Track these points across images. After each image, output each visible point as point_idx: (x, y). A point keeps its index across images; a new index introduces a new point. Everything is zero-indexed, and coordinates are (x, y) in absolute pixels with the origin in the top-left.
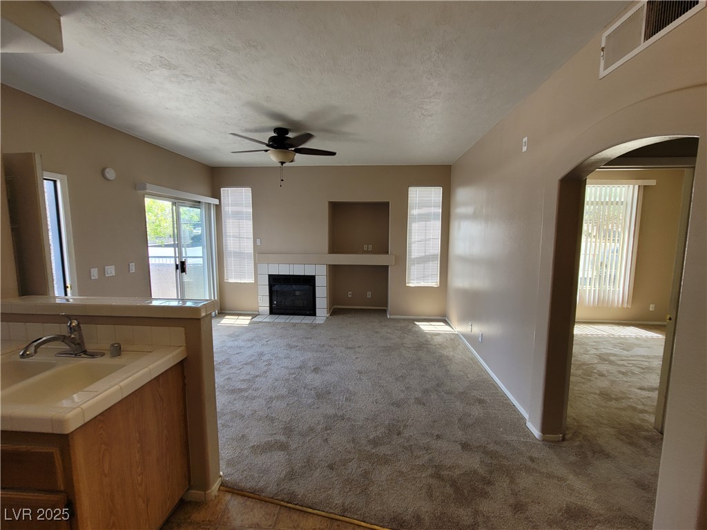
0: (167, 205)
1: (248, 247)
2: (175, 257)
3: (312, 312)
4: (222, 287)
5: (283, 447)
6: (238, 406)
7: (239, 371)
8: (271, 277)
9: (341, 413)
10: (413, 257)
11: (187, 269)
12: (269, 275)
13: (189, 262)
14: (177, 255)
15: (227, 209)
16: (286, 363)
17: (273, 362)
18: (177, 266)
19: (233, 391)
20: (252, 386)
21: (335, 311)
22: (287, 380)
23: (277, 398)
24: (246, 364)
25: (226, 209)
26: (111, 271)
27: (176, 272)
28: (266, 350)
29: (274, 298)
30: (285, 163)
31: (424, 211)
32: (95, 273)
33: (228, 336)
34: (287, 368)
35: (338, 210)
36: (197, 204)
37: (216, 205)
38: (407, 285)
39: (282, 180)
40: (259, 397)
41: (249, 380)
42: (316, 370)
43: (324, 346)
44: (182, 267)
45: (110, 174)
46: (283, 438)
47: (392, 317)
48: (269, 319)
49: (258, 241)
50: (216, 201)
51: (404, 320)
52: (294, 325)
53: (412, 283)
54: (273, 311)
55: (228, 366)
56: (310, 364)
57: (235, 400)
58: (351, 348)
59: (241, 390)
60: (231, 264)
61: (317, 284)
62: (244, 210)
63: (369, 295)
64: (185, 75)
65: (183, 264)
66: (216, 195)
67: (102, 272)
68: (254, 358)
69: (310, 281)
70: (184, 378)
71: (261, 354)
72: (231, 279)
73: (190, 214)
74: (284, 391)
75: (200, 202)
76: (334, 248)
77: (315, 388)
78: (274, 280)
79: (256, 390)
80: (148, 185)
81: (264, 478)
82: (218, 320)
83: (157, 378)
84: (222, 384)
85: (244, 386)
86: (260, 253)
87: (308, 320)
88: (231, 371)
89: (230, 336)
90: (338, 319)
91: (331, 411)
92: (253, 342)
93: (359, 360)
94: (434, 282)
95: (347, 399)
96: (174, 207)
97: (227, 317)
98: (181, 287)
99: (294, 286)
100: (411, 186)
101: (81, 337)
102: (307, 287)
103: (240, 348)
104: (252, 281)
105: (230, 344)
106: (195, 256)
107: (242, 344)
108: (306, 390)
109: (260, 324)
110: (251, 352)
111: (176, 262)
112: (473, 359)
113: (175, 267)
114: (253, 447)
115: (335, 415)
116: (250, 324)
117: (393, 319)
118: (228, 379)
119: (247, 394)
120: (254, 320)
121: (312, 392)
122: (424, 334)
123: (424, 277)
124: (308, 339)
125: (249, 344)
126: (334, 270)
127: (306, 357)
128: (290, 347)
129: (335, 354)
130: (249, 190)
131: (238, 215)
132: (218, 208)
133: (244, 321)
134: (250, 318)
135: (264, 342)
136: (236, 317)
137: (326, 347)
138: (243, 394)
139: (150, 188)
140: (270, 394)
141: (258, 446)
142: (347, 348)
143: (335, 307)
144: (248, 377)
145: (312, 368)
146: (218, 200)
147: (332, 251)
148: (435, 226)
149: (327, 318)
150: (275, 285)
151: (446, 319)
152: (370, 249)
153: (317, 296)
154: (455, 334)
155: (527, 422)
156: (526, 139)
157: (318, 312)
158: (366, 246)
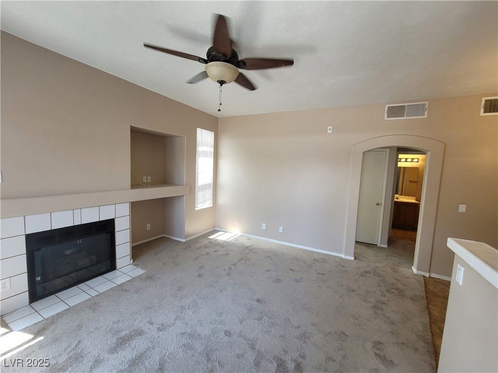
8: (30, 237)
10: (199, 185)
29: (38, 268)
31: (205, 149)
38: (196, 209)
47: (188, 239)
53: (200, 206)
61: (117, 228)
63: (148, 227)
69: (107, 227)
86: (7, 199)
94: (208, 204)
100: (198, 128)
117: (190, 241)
123: (205, 202)
147: (134, 186)
148: (210, 161)
149: (136, 265)
150: (39, 249)
151: (216, 229)
152: (149, 181)
153: (117, 243)
154: (241, 235)
155: (343, 256)
156: (331, 127)
157: (119, 263)
158: (145, 178)
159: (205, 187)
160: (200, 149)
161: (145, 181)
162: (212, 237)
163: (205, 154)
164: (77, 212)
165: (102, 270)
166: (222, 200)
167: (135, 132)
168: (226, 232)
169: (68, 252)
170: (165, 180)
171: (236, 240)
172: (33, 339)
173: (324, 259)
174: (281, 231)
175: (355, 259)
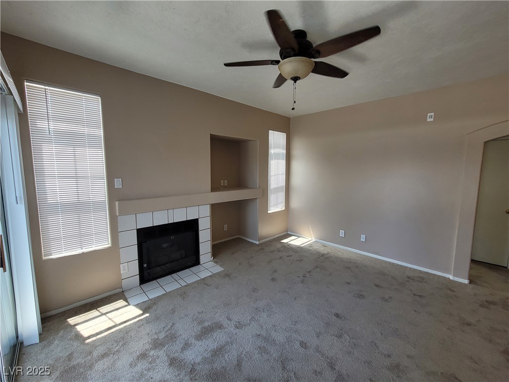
8: (140, 232)
10: (271, 188)
12: (138, 230)
25: (42, 124)
31: (277, 151)
38: (269, 212)
47: (261, 242)
49: (118, 183)
53: (272, 209)
54: (144, 279)
60: (55, 226)
61: (200, 228)
62: (86, 130)
63: (226, 227)
69: (192, 226)
72: (59, 250)
78: (145, 236)
86: (121, 200)
94: (282, 207)
100: (270, 130)
104: (106, 244)
117: (263, 244)
120: (135, 302)
123: (277, 204)
130: (95, 98)
131: (71, 139)
147: (213, 189)
148: (283, 163)
149: (216, 262)
150: (146, 242)
151: (289, 233)
152: (226, 184)
153: (201, 241)
154: (316, 242)
155: (451, 277)
156: (433, 114)
157: (202, 259)
158: (222, 181)
159: (277, 190)
160: (272, 151)
161: (222, 184)
162: (285, 241)
163: (277, 156)
164: (171, 211)
165: (189, 264)
166: (295, 203)
167: (214, 139)
168: (299, 237)
169: (164, 246)
170: (240, 183)
171: (310, 245)
172: (142, 314)
173: (423, 278)
174: (363, 240)
175: (471, 282)
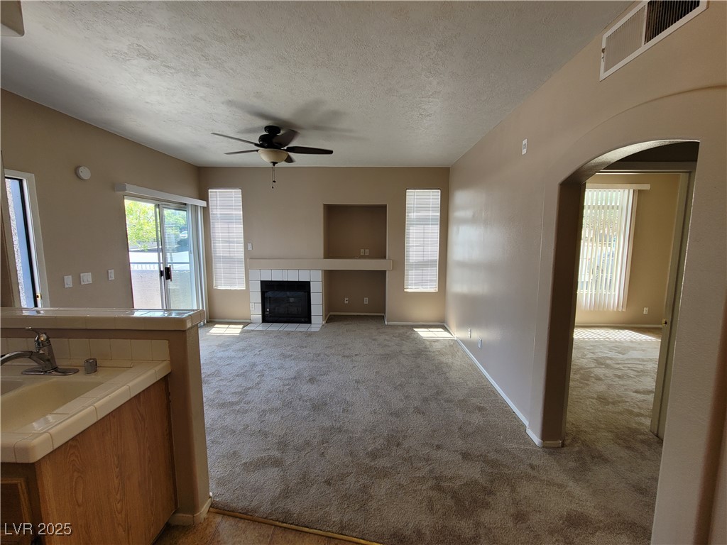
0: (149, 207)
1: (239, 251)
2: (159, 263)
3: (307, 319)
4: (211, 295)
5: (277, 463)
6: (229, 420)
7: (230, 383)
9: (338, 425)
10: (411, 261)
11: (173, 276)
12: (261, 282)
13: (175, 269)
14: (161, 261)
15: (215, 212)
16: (280, 373)
17: (267, 372)
18: (161, 272)
19: (223, 405)
20: (243, 399)
21: (331, 318)
22: (281, 391)
23: (272, 411)
24: (237, 376)
26: (87, 278)
27: (161, 279)
28: (258, 360)
29: (267, 305)
30: (277, 163)
31: (423, 214)
32: (69, 281)
33: (218, 346)
34: (280, 379)
35: (333, 213)
36: (182, 206)
37: (204, 207)
38: (405, 290)
39: (274, 182)
40: (251, 410)
41: (240, 393)
42: (312, 380)
43: (319, 355)
44: (167, 274)
45: (85, 173)
46: (277, 454)
47: (390, 323)
48: (261, 327)
49: (250, 248)
50: (203, 204)
51: (403, 326)
52: (288, 333)
53: (411, 288)
54: (266, 319)
55: (218, 379)
56: (306, 374)
57: (226, 414)
58: (348, 357)
59: (232, 404)
60: (219, 269)
61: (312, 290)
62: (234, 213)
63: (366, 301)
64: (166, 66)
65: (168, 270)
66: (204, 197)
67: (77, 280)
68: (246, 369)
69: (304, 287)
70: (168, 394)
71: (254, 365)
72: (221, 285)
73: (175, 217)
74: (278, 404)
75: (185, 204)
76: (330, 253)
77: (311, 399)
78: (267, 286)
79: (248, 403)
80: (128, 186)
81: (257, 497)
82: (207, 329)
83: (138, 396)
84: (212, 397)
85: (235, 399)
86: (251, 259)
87: (302, 327)
88: (221, 383)
89: (220, 346)
90: (334, 327)
91: (327, 424)
92: (245, 352)
93: (356, 368)
94: (432, 287)
95: (344, 410)
96: (158, 209)
97: (216, 326)
98: (166, 295)
99: (288, 293)
100: (408, 189)
101: (51, 352)
102: (301, 293)
103: (231, 358)
104: (242, 287)
105: (220, 355)
106: (181, 261)
107: (233, 354)
108: (301, 402)
109: (252, 333)
110: (242, 362)
111: (160, 268)
112: (473, 366)
113: (159, 273)
114: (245, 463)
115: (332, 428)
116: (241, 333)
117: (391, 326)
118: (219, 392)
119: (238, 408)
120: (246, 328)
121: (308, 403)
122: (422, 341)
123: (422, 283)
124: (303, 347)
125: (241, 354)
126: (330, 276)
127: (301, 367)
128: (284, 356)
129: (331, 363)
130: (239, 192)
131: (227, 219)
132: (206, 210)
133: (236, 330)
134: (241, 326)
135: (257, 352)
136: (227, 326)
137: (322, 355)
138: (234, 407)
139: (130, 189)
140: (264, 407)
141: (251, 463)
142: (344, 356)
143: (331, 313)
144: (239, 390)
145: (308, 378)
146: (205, 202)
147: (327, 256)
148: (433, 230)
149: (323, 326)
150: (267, 291)
151: (445, 325)
152: (367, 254)
153: (312, 302)
154: (454, 340)
155: (527, 429)
157: (313, 319)
158: (362, 250)
159: (423, 265)
160: (411, 215)
161: (362, 254)
163: (423, 221)
164: (285, 271)
165: (302, 320)
167: (328, 208)
168: (445, 330)
171: (437, 341)
174: (480, 345)
